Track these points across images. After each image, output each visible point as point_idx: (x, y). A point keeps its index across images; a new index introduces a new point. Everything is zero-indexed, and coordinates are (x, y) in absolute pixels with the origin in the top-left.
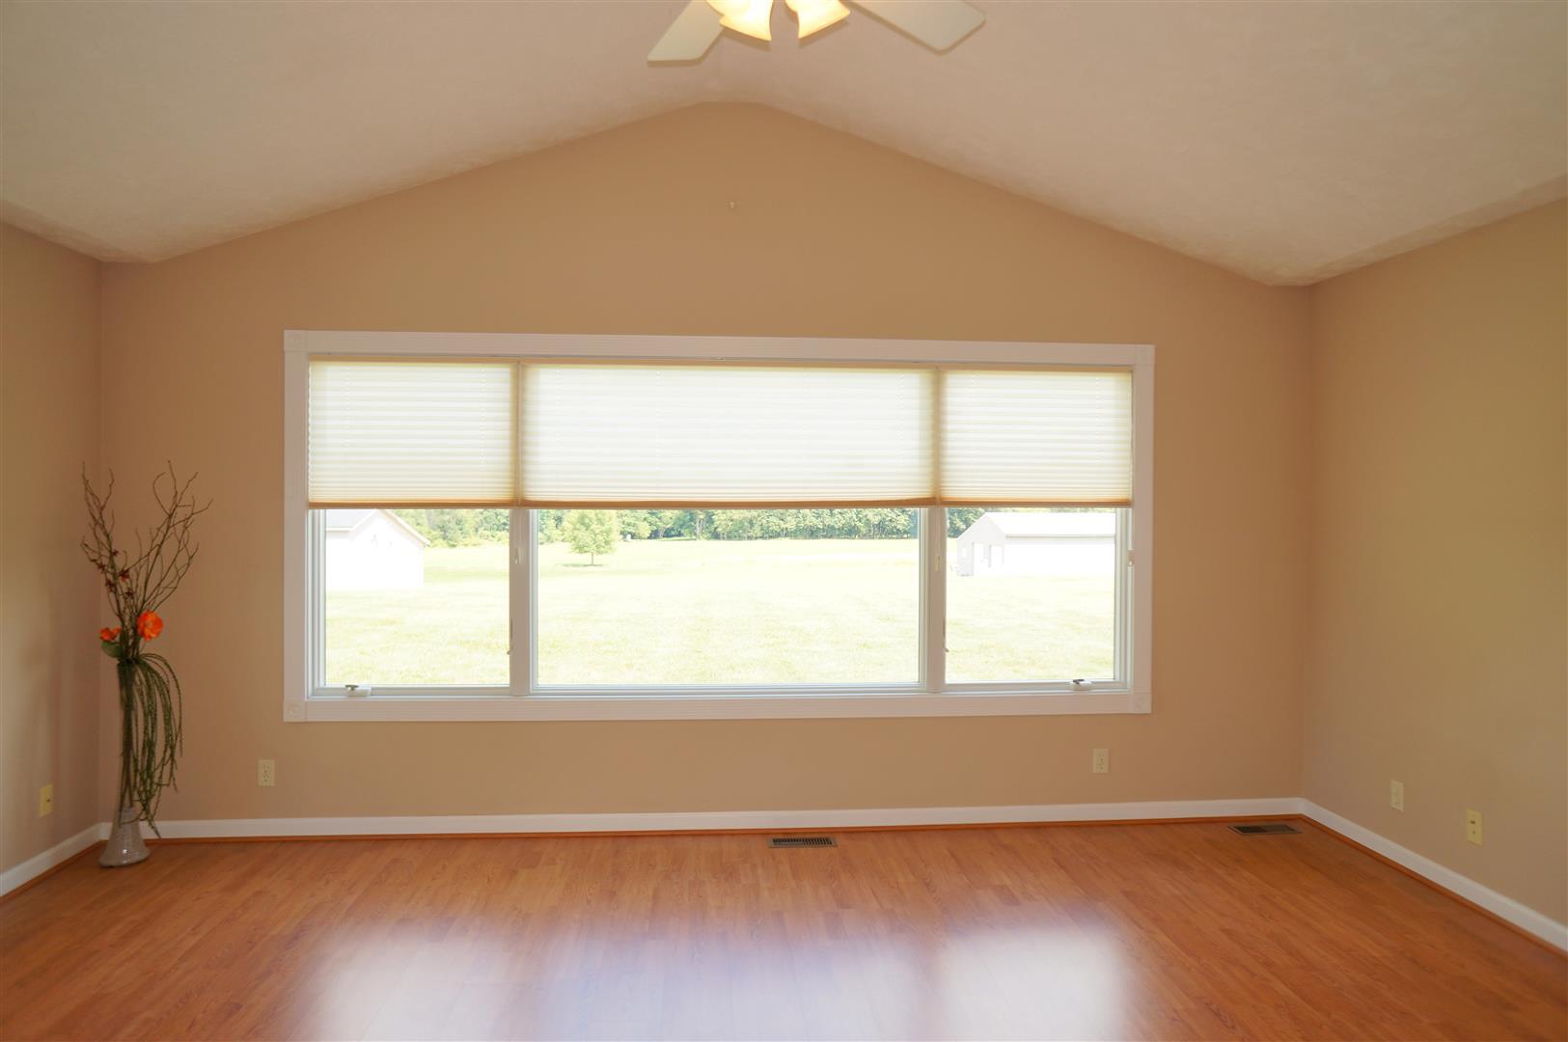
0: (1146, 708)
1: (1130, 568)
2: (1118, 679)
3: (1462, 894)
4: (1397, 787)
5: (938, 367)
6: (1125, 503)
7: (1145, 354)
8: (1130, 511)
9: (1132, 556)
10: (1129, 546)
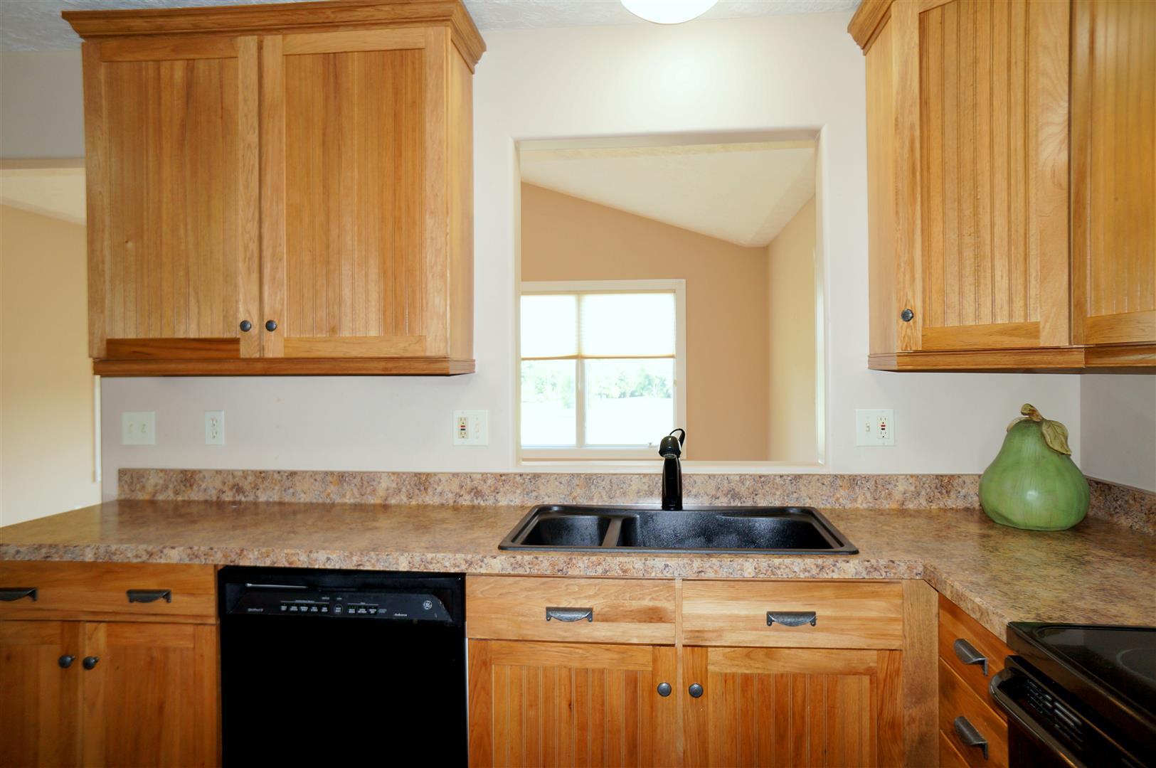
1: (675, 389)
5: (579, 293)
6: (672, 357)
7: (681, 284)
8: (674, 360)
9: (676, 382)
10: (675, 378)
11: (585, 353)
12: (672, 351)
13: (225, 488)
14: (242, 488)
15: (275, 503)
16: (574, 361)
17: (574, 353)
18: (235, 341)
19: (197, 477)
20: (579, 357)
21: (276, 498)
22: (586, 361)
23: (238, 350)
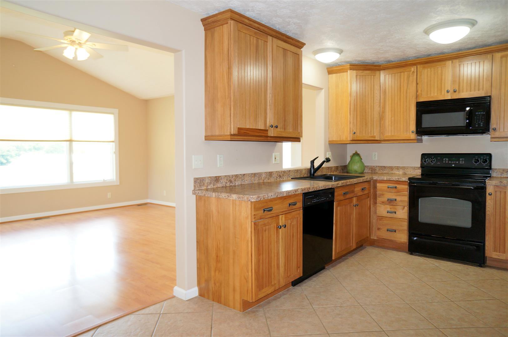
0: (119, 184)
1: (114, 155)
2: (112, 178)
5: (71, 110)
6: (113, 142)
7: (116, 111)
8: (114, 143)
9: (115, 153)
10: (114, 151)
11: (74, 139)
12: (113, 139)
13: (227, 182)
14: (232, 181)
15: (240, 185)
16: (68, 143)
17: (68, 139)
18: (267, 130)
19: (219, 178)
20: (71, 141)
21: (240, 183)
22: (74, 142)
23: (268, 133)
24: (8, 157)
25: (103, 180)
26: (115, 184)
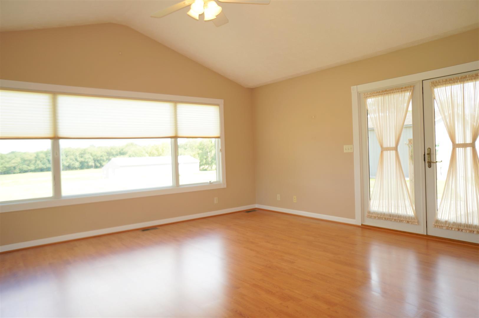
0: (225, 186)
1: (220, 153)
2: (218, 180)
3: (290, 213)
4: (278, 195)
5: (176, 102)
7: (221, 101)
8: (219, 139)
9: (221, 150)
10: (220, 148)
11: (180, 135)
12: (218, 135)
16: (173, 140)
17: (173, 134)
20: (175, 137)
22: (178, 139)
24: (102, 162)
25: (209, 182)
26: (222, 187)
